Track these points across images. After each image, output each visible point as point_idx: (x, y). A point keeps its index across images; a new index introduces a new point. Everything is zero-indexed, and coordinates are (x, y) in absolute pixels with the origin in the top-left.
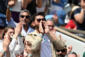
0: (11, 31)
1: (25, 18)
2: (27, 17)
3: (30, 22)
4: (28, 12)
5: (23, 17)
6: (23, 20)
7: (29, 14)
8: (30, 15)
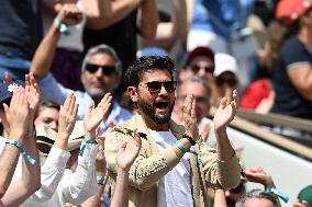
0: (50, 116)
1: (99, 73)
2: (107, 70)
3: (116, 86)
4: (110, 54)
5: (93, 68)
6: (95, 79)
7: (116, 61)
8: (118, 64)
